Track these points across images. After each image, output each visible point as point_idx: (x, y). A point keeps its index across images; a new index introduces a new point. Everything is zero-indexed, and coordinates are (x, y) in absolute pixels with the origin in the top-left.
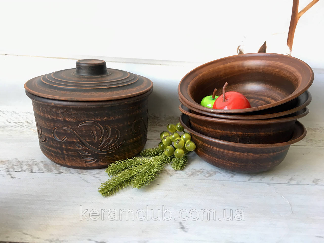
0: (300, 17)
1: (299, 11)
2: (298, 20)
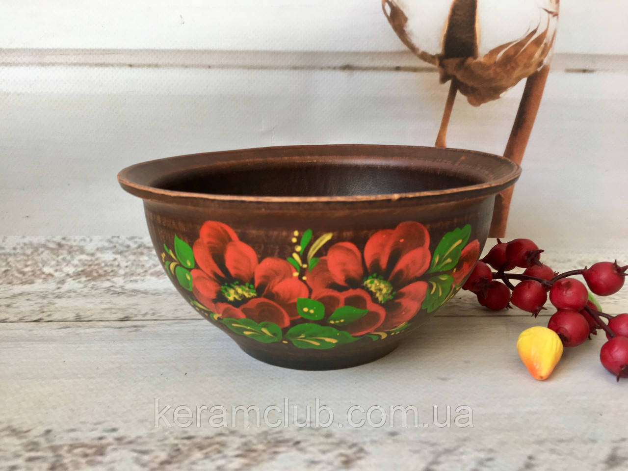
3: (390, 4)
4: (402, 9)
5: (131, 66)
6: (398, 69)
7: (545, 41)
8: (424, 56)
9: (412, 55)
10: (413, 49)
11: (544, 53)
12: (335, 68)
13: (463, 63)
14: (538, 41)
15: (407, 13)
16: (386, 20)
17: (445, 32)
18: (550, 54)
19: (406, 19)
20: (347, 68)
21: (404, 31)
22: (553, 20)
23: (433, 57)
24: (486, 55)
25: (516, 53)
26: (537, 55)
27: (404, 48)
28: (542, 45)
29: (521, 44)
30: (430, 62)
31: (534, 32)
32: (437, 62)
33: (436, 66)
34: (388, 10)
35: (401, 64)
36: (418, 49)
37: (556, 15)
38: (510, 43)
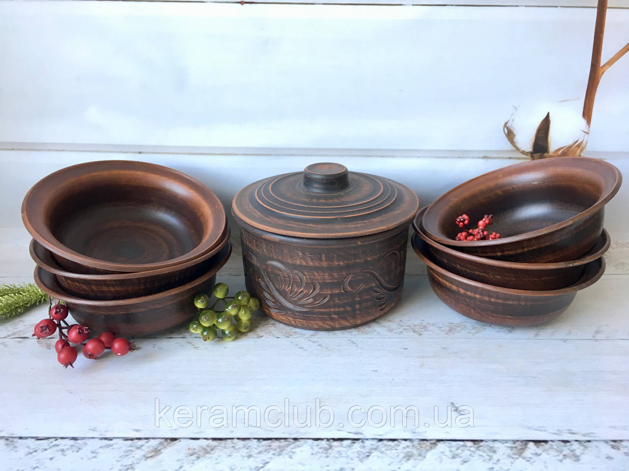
0: (603, 73)
1: (602, 64)
2: (601, 77)
3: (507, 128)
4: (513, 131)
5: (382, 157)
6: (510, 158)
7: (582, 145)
8: (523, 152)
9: (517, 152)
10: (518, 149)
11: (582, 151)
12: (479, 158)
13: (542, 155)
14: (579, 146)
15: (515, 133)
16: (505, 136)
17: (533, 141)
18: (584, 151)
19: (514, 136)
20: (485, 157)
21: (513, 141)
22: (586, 136)
23: (527, 153)
24: (554, 152)
25: (568, 150)
26: (578, 152)
27: (514, 148)
28: (581, 148)
29: (570, 147)
30: (526, 155)
31: (577, 141)
32: (530, 155)
33: (529, 157)
34: (506, 131)
35: (512, 156)
36: (520, 149)
37: (588, 133)
38: (564, 147)
